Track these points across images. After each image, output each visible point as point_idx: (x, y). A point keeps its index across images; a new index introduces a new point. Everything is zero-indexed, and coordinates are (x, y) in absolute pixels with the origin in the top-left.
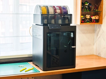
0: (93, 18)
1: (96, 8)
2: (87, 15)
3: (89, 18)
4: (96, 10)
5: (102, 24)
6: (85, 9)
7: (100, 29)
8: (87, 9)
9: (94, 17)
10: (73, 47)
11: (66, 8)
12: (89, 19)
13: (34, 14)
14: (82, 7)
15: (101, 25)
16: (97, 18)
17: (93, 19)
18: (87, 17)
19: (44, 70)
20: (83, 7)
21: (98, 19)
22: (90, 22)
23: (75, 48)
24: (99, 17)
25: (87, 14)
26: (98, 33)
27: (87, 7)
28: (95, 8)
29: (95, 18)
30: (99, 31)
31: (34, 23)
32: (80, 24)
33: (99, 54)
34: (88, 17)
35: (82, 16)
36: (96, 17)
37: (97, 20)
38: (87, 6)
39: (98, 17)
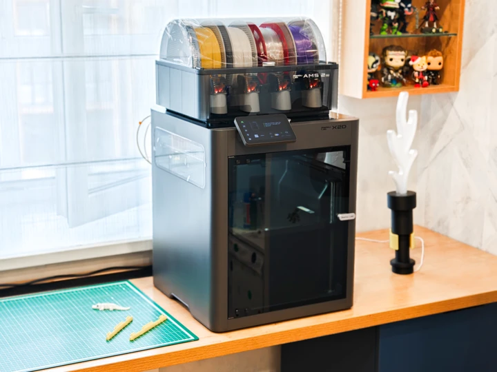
0: (420, 64)
1: (431, 18)
2: (391, 54)
3: (402, 64)
4: (431, 25)
5: (457, 90)
6: (386, 26)
7: (446, 115)
8: (390, 25)
9: (424, 58)
10: (343, 217)
11: (310, 31)
12: (401, 68)
13: (158, 63)
14: (372, 18)
15: (451, 93)
16: (435, 62)
17: (417, 68)
18: (390, 63)
19: (215, 329)
20: (377, 17)
21: (439, 67)
22: (403, 84)
23: (353, 222)
24: (445, 60)
25: (392, 48)
26: (439, 128)
27: (392, 15)
28: (426, 18)
29: (425, 67)
30: (444, 122)
31: (159, 102)
32: (364, 96)
33: (439, 223)
34: (396, 59)
35: (372, 59)
36: (430, 59)
37: (436, 72)
38: (392, 10)
39: (440, 59)
